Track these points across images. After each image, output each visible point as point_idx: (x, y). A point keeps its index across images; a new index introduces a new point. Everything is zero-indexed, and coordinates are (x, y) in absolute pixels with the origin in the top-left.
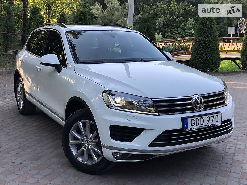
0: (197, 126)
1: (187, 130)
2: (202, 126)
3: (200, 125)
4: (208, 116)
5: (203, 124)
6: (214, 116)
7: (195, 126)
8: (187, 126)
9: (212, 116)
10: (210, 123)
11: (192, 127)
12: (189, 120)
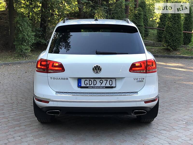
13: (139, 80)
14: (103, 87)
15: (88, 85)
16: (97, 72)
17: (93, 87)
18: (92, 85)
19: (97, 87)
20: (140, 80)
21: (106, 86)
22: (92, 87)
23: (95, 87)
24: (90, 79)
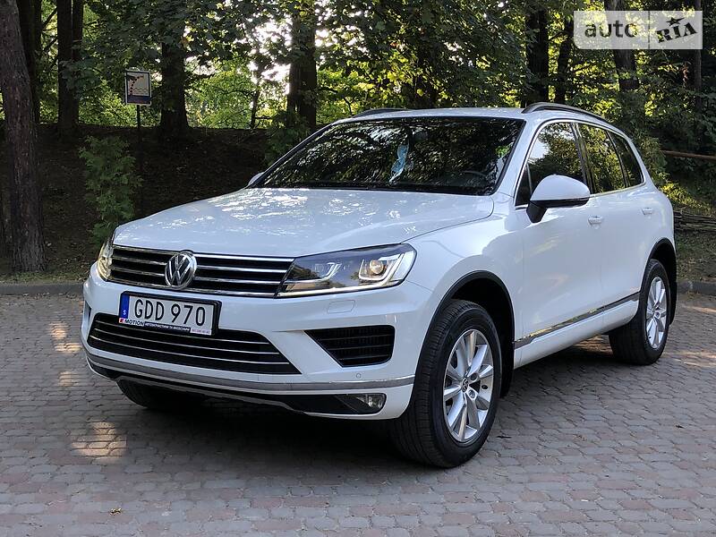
0: (147, 320)
1: (124, 322)
2: (157, 322)
3: (152, 319)
4: (176, 303)
5: (161, 317)
6: (191, 307)
7: (143, 319)
8: (127, 313)
9: (186, 306)
10: (179, 323)
11: (137, 319)
12: (133, 300)
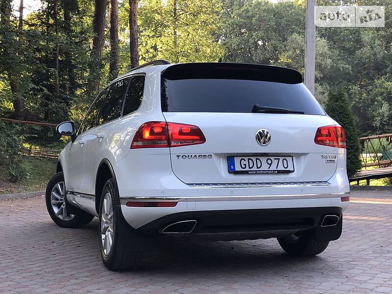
13: (329, 159)
14: (274, 171)
15: (247, 169)
16: (264, 143)
17: (256, 171)
18: (255, 168)
19: (263, 171)
20: (331, 159)
21: (278, 169)
22: (254, 171)
23: (260, 171)
24: (250, 158)
